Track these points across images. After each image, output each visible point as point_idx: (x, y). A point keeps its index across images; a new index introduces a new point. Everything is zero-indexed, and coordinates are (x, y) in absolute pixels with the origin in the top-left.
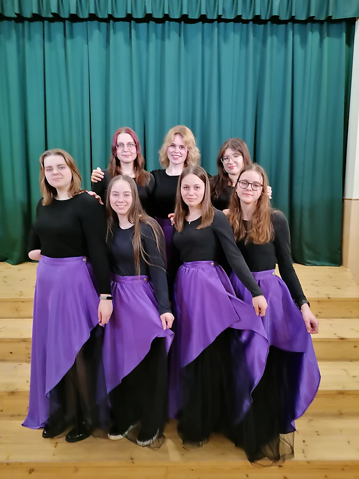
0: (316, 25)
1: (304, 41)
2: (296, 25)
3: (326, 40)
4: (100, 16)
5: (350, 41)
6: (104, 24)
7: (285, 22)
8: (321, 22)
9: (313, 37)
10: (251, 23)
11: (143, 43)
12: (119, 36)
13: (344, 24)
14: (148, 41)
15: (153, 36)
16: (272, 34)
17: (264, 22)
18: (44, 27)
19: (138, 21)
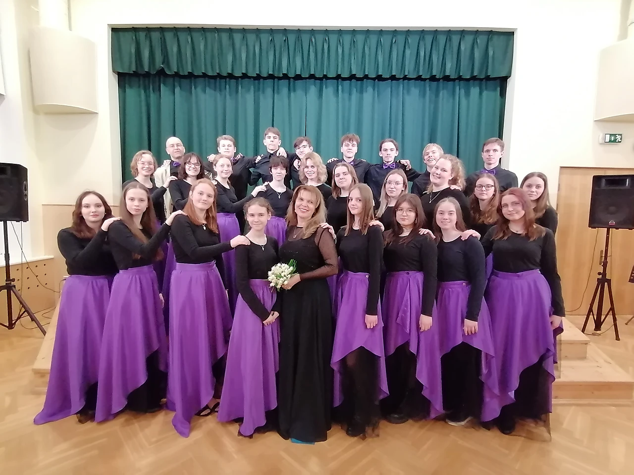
0: (477, 82)
1: (467, 94)
2: (461, 82)
3: (485, 93)
4: (317, 76)
5: (503, 94)
6: (318, 81)
7: (454, 80)
8: (481, 80)
9: (475, 91)
10: (428, 81)
11: (346, 95)
12: (329, 90)
13: (498, 81)
14: (350, 94)
15: (354, 90)
16: (443, 89)
17: (438, 80)
18: (274, 84)
19: (344, 79)
